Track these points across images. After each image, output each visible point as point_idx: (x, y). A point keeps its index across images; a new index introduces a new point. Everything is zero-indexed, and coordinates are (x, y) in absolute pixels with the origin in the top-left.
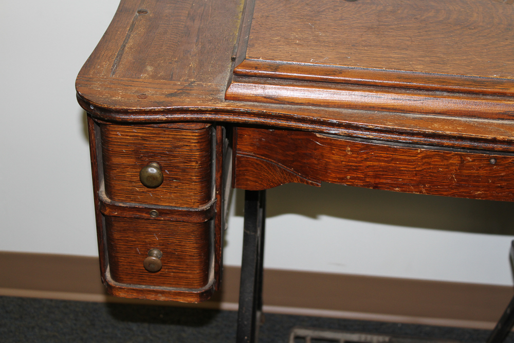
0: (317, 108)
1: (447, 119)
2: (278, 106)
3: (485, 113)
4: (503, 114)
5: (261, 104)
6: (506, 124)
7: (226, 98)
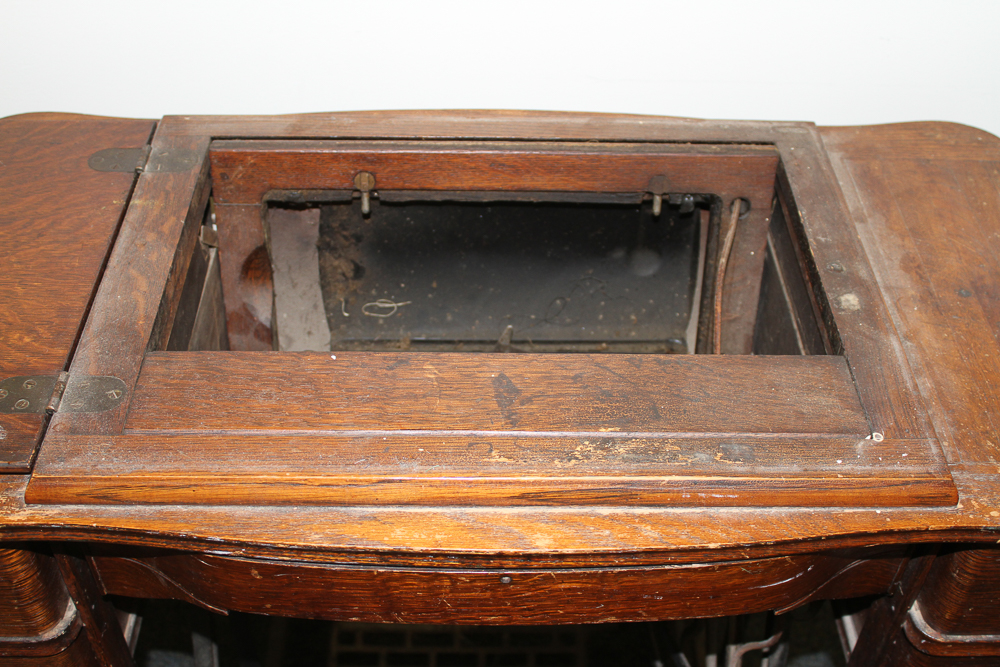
0: (191, 508)
1: (422, 515)
2: (121, 508)
3: (487, 498)
4: (518, 497)
5: (91, 507)
6: (525, 516)
7: (29, 501)
